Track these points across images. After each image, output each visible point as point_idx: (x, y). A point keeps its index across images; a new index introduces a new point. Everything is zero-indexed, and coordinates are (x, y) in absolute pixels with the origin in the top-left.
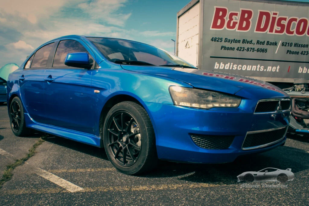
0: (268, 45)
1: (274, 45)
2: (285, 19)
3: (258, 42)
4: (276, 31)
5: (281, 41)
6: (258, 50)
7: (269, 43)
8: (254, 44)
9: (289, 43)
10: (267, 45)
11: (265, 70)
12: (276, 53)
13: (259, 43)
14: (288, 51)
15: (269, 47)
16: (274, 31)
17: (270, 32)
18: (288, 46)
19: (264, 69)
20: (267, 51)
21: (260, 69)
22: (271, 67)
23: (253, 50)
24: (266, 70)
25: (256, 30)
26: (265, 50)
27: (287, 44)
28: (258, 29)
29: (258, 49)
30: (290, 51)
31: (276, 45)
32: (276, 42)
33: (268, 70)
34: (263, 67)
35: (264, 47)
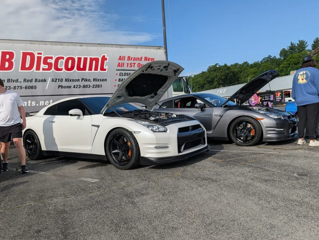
0: (37, 82)
1: (43, 82)
2: (51, 58)
3: (25, 80)
4: (44, 69)
5: (50, 78)
6: (26, 88)
7: (38, 80)
8: (21, 82)
9: (59, 79)
10: (35, 82)
11: (37, 105)
12: (47, 88)
13: (27, 81)
14: (59, 86)
15: (38, 84)
16: (41, 69)
17: (36, 70)
18: (59, 81)
19: (36, 103)
20: (36, 87)
21: (31, 104)
22: (43, 102)
23: (20, 87)
24: (39, 104)
25: (21, 69)
26: (34, 87)
27: (58, 80)
28: (23, 68)
29: (26, 86)
30: (62, 86)
31: (46, 82)
32: (45, 79)
33: (40, 105)
34: (35, 102)
35: (33, 84)
